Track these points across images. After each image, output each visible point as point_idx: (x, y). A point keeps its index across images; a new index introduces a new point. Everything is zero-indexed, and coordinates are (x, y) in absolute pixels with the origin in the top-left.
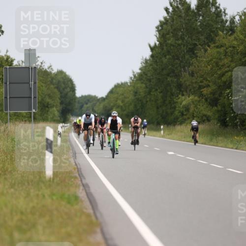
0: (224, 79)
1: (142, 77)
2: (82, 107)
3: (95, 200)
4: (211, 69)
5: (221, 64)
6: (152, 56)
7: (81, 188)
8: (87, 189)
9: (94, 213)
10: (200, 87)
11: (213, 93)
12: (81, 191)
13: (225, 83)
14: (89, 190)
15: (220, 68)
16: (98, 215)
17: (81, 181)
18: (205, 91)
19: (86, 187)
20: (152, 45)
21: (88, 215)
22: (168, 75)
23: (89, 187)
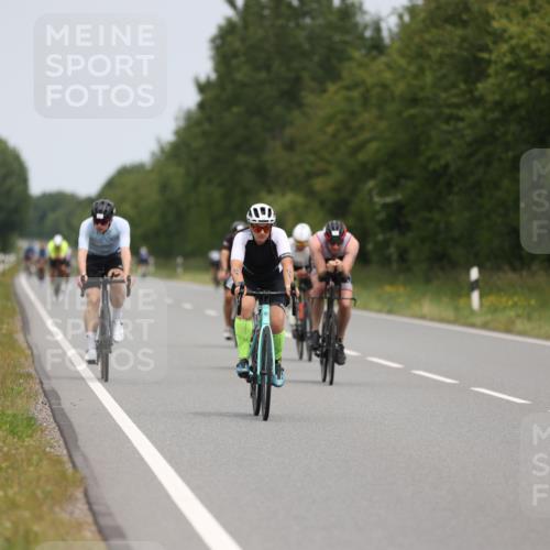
0: (362, 157)
1: (179, 151)
2: (43, 217)
3: (71, 426)
4: (334, 136)
5: (355, 124)
6: (201, 106)
7: (41, 398)
8: (53, 401)
9: (70, 456)
10: (309, 176)
11: (337, 189)
12: (39, 406)
13: (364, 165)
14: (59, 404)
15: (354, 135)
16: (78, 460)
17: (41, 383)
18: (319, 184)
19: (50, 397)
20: (203, 79)
21: (57, 461)
22: (237, 147)
23: (58, 398)
